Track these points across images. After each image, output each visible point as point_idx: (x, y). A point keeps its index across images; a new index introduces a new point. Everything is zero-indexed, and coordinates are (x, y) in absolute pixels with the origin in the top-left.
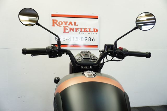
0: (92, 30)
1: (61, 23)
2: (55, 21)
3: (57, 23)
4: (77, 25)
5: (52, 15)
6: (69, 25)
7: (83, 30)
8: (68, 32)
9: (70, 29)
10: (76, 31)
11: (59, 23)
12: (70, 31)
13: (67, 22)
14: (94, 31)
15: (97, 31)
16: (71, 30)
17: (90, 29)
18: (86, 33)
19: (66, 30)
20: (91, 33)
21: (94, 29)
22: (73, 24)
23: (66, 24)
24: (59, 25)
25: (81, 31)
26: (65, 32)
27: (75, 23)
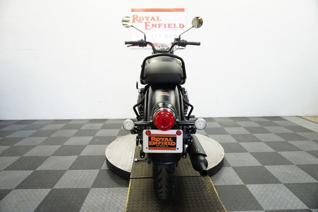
0: (177, 25)
1: (142, 19)
2: (135, 17)
3: (138, 19)
4: (160, 20)
5: (132, 9)
6: (151, 20)
7: (167, 26)
8: (150, 29)
9: (153, 25)
10: (159, 27)
11: (140, 19)
12: (152, 27)
13: (149, 17)
14: (180, 27)
15: (183, 26)
16: (154, 27)
17: (175, 25)
18: (170, 29)
19: (148, 27)
20: (176, 29)
21: (180, 25)
22: (156, 19)
23: (147, 20)
24: (140, 21)
25: (165, 27)
26: (146, 28)
27: (158, 18)
